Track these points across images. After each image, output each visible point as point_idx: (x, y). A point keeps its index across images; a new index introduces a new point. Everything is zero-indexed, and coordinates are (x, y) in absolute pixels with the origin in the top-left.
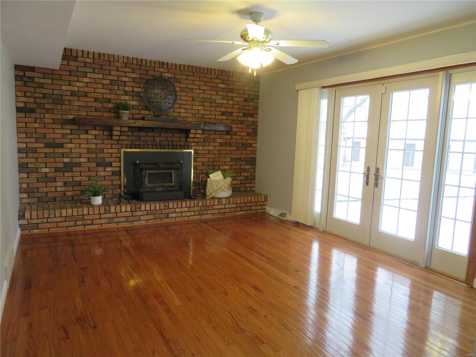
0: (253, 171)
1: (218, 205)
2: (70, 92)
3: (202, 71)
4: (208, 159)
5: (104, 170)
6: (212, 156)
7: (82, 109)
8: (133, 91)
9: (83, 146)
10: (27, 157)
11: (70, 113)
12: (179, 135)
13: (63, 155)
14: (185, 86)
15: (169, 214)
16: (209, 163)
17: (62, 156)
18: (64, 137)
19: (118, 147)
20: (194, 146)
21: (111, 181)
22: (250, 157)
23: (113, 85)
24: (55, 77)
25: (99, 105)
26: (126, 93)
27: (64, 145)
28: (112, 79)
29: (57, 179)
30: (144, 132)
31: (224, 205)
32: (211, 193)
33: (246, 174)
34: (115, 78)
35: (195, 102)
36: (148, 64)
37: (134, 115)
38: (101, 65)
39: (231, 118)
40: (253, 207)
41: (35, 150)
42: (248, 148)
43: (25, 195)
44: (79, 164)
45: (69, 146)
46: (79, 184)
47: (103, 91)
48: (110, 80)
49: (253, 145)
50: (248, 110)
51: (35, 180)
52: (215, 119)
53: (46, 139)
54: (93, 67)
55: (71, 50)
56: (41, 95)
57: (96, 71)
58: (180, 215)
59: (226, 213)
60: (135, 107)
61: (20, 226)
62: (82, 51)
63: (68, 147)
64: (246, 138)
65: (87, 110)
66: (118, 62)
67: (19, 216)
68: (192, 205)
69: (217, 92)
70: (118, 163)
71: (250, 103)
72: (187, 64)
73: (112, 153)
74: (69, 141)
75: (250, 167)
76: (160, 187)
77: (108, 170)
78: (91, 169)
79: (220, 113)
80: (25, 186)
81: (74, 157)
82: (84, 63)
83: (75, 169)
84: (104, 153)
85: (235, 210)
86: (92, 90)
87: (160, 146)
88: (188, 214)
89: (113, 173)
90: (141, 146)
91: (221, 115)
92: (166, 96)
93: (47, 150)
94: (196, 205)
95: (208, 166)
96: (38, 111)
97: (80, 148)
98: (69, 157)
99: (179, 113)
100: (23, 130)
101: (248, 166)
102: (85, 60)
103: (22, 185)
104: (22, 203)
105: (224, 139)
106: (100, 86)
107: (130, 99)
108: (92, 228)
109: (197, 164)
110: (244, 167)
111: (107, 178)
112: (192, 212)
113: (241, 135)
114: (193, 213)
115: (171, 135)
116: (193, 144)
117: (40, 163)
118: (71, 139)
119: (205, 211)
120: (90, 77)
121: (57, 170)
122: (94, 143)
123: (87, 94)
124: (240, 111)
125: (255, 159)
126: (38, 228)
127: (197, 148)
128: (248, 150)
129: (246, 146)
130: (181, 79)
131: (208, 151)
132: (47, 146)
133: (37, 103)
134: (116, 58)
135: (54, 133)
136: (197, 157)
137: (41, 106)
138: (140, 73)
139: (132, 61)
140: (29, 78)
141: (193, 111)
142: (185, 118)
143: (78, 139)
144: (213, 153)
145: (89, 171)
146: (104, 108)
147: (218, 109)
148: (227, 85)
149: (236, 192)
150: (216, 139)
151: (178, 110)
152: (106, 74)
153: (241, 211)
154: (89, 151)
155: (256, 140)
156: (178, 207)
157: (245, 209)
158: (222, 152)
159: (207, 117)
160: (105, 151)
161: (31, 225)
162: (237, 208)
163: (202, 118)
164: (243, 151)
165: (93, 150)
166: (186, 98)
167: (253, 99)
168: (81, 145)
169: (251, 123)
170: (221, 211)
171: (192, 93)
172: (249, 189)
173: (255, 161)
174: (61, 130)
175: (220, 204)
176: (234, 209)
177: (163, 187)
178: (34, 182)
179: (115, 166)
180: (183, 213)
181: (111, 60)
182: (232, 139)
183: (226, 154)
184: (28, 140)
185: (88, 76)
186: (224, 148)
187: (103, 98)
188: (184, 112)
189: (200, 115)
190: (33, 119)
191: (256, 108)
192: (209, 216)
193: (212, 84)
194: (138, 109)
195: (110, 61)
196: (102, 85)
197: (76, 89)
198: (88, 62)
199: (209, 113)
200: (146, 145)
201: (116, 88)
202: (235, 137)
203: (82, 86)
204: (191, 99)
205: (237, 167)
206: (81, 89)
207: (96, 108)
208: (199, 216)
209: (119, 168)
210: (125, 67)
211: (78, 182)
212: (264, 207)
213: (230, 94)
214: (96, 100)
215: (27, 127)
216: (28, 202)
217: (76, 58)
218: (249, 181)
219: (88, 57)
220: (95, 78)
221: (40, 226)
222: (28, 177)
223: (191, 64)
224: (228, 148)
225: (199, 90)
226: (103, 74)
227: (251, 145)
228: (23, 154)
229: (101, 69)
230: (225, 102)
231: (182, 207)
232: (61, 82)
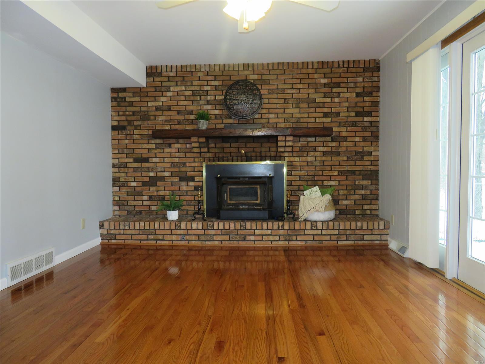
0: (374, 189)
1: (311, 229)
2: (155, 107)
3: (296, 67)
4: (307, 172)
5: (186, 185)
6: (313, 169)
7: (166, 123)
8: (215, 99)
9: (167, 160)
10: (119, 172)
11: (155, 127)
12: (268, 145)
13: (149, 169)
14: (275, 87)
15: (247, 236)
16: (308, 177)
17: (148, 171)
18: (150, 152)
19: (201, 160)
20: (288, 158)
21: (194, 197)
22: (369, 169)
23: (195, 96)
24: (142, 95)
25: (181, 118)
26: (208, 103)
27: (150, 159)
28: (194, 89)
29: (143, 192)
30: (228, 142)
31: (320, 231)
32: (304, 214)
33: (363, 192)
34: (197, 88)
35: (288, 104)
36: (231, 69)
37: (217, 125)
38: (184, 77)
39: (339, 119)
40: (365, 236)
41: (125, 165)
42: (364, 157)
43: (117, 208)
44: (162, 179)
45: (154, 160)
46: (163, 198)
47: (185, 103)
48: (192, 91)
49: (373, 153)
50: (363, 107)
51: (125, 194)
52: (315, 122)
53: (135, 154)
54: (176, 80)
55: (156, 67)
56: (131, 113)
57: (179, 83)
58: (260, 238)
59: (323, 242)
60: (218, 117)
61: (102, 235)
62: (166, 66)
63: (153, 162)
64: (362, 144)
65: (170, 124)
66: (200, 71)
67: (100, 225)
68: (275, 227)
69: (317, 89)
70: (200, 177)
71: (365, 98)
72: (276, 61)
73: (194, 167)
74: (154, 155)
75: (369, 182)
76: (245, 205)
77: (190, 185)
78: (174, 183)
79: (322, 115)
80: (117, 199)
81: (158, 171)
82: (167, 78)
83: (159, 183)
84: (186, 167)
85: (338, 238)
86: (175, 103)
87: (246, 158)
88: (271, 238)
89: (196, 188)
90: (224, 158)
91: (323, 117)
92: (248, 100)
93: (136, 165)
94: (281, 228)
95: (307, 181)
96: (128, 128)
97: (164, 162)
98: (154, 171)
99: (268, 120)
100: (116, 147)
101: (366, 181)
102: (169, 74)
103: (115, 197)
104: (115, 215)
105: (329, 146)
106: (183, 98)
107: (211, 109)
108: (163, 244)
109: (291, 178)
110: (359, 182)
111: (189, 193)
112: (276, 236)
113: (354, 140)
114: (277, 238)
115: (259, 145)
116: (286, 154)
117: (130, 178)
118: (156, 153)
119: (294, 236)
120: (173, 90)
121: (144, 184)
122: (176, 157)
123: (170, 107)
124: (350, 109)
125: (376, 172)
126: (115, 239)
127: (292, 159)
128: (364, 160)
129: (361, 155)
130: (269, 80)
131: (306, 162)
132: (136, 160)
133: (127, 121)
134: (198, 67)
135: (141, 148)
136: (291, 170)
137: (130, 123)
138: (223, 79)
139: (214, 68)
140: (122, 98)
141: (285, 116)
142: (275, 124)
143: (162, 153)
144: (314, 165)
145: (172, 186)
146: (186, 120)
147: (318, 110)
148: (330, 79)
149: (348, 216)
150: (317, 147)
151: (266, 116)
152: (188, 85)
153: (347, 240)
154: (173, 165)
155: (377, 146)
156: (258, 229)
157: (353, 237)
158: (326, 163)
159: (304, 121)
160: (188, 165)
161: (110, 235)
162: (341, 236)
163: (297, 122)
164: (357, 162)
165: (176, 164)
166: (276, 101)
167: (370, 92)
168: (165, 159)
169: (368, 124)
170: (316, 238)
171: (284, 94)
172: (368, 212)
173: (377, 175)
174: (147, 145)
175: (314, 228)
176: (337, 236)
177: (248, 205)
178: (124, 195)
179: (197, 180)
180: (264, 237)
181: (193, 70)
182: (339, 146)
183: (331, 166)
184: (119, 156)
185: (171, 90)
186: (329, 158)
187: (185, 110)
188: (274, 117)
189: (294, 119)
190: (124, 136)
191: (376, 104)
192: (299, 243)
193: (309, 81)
194: (221, 118)
195: (192, 72)
196: (184, 97)
197: (161, 104)
198: (172, 76)
199: (306, 115)
200: (230, 157)
201: (197, 99)
202: (345, 143)
203: (166, 100)
204: (282, 101)
205: (348, 182)
206: (165, 104)
207: (179, 120)
208: (285, 242)
209: (201, 183)
210: (207, 75)
211: (162, 197)
212: (384, 238)
213: (335, 89)
214: (179, 113)
215: (120, 143)
216: (119, 214)
217: (160, 74)
218: (369, 202)
219: (171, 71)
220: (177, 91)
221: (118, 237)
222: (119, 191)
223: (281, 61)
224: (334, 158)
225: (293, 89)
226: (185, 86)
227: (369, 153)
228: (116, 168)
229: (184, 80)
230: (329, 100)
231: (262, 229)
232: (147, 99)
